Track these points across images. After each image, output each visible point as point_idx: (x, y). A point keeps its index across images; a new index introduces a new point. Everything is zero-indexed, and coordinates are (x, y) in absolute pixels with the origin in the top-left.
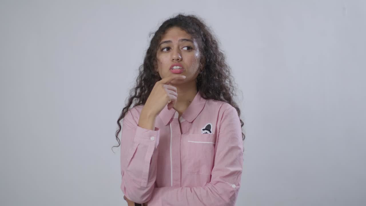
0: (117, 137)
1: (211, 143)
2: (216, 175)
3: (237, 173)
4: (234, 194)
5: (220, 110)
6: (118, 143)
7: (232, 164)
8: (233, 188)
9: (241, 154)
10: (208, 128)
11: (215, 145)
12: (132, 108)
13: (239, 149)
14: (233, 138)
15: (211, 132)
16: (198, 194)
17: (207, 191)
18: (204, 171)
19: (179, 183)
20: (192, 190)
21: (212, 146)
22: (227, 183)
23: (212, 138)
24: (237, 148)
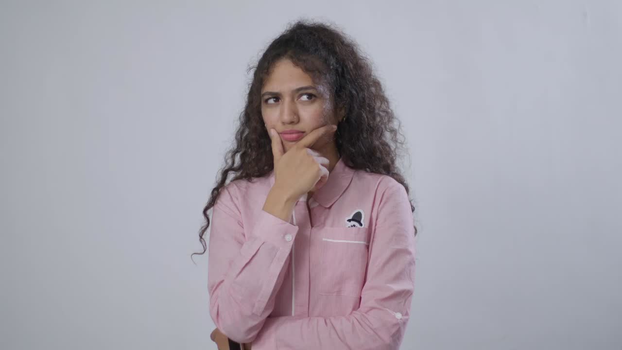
0: (201, 237)
1: (362, 242)
2: (369, 297)
3: (405, 294)
4: (400, 328)
5: (379, 189)
6: (202, 247)
7: (397, 278)
8: (398, 319)
9: (412, 263)
10: (357, 218)
11: (368, 247)
12: (229, 184)
13: (409, 253)
14: (399, 235)
15: (361, 225)
16: (338, 327)
17: (353, 323)
18: (350, 290)
19: (306, 309)
20: (328, 321)
21: (363, 249)
22: (387, 309)
23: (363, 235)
24: (406, 252)
